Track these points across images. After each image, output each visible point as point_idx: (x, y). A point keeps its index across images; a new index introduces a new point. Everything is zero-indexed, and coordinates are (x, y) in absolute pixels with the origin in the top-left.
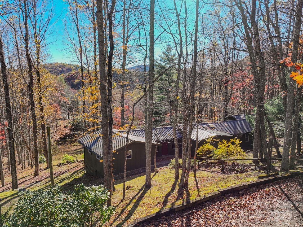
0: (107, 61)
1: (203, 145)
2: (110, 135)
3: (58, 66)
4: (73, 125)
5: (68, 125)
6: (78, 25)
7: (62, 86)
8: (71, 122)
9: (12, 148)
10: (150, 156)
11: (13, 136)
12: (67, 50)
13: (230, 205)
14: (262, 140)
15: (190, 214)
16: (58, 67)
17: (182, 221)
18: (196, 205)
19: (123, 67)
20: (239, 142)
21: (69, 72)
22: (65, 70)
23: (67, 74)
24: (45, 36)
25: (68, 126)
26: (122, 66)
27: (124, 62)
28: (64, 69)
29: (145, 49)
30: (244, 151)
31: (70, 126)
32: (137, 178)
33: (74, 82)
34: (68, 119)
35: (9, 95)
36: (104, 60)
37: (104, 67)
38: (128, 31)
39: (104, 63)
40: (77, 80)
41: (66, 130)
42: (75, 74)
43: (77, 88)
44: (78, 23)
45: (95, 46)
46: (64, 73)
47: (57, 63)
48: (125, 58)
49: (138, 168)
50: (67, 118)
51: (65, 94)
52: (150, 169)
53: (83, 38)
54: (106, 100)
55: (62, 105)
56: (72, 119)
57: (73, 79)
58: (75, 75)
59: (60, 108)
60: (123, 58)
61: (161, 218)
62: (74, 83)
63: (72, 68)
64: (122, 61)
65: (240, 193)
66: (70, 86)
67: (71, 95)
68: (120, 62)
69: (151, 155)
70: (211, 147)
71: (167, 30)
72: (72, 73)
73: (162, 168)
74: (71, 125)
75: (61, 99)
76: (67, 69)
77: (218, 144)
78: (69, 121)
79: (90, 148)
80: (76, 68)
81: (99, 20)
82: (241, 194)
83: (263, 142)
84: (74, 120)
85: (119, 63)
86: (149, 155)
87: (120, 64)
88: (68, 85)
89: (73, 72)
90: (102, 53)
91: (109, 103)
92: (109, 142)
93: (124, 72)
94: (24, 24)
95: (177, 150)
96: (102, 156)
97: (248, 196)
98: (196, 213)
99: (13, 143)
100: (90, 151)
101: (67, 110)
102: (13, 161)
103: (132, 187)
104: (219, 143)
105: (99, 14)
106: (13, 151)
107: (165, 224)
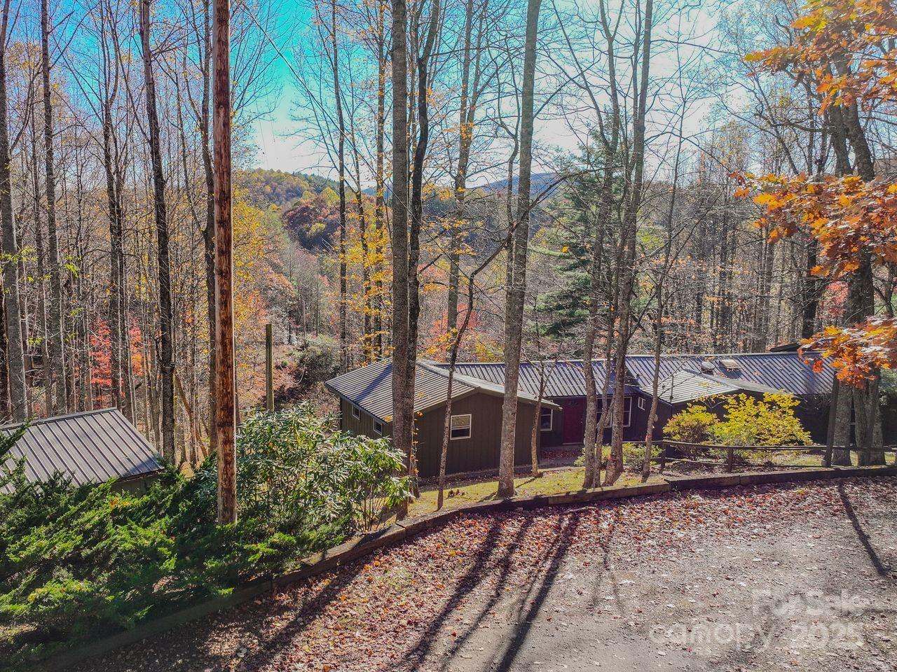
0: (412, 167)
1: (684, 411)
2: (410, 342)
3: (263, 179)
4: (301, 361)
5: (288, 360)
6: (336, 65)
7: (274, 242)
8: (298, 354)
9: (168, 386)
10: (513, 414)
11: (171, 356)
12: (302, 134)
13: (686, 508)
14: (864, 399)
15: (581, 512)
16: (262, 182)
17: (561, 521)
18: (602, 500)
19: (459, 181)
20: (792, 404)
21: (295, 200)
22: (281, 193)
23: (289, 205)
24: (247, 96)
25: (289, 364)
26: (455, 178)
27: (463, 167)
28: (278, 190)
29: (514, 133)
30: (804, 431)
31: (295, 364)
32: (481, 485)
33: (308, 229)
34: (286, 343)
35: (167, 253)
36: (406, 163)
37: (405, 180)
38: (477, 76)
39: (403, 172)
40: (319, 225)
41: (282, 375)
42: (312, 204)
43: (316, 248)
44: (336, 57)
45: (382, 121)
46: (278, 203)
47: (260, 171)
48: (464, 155)
49: (488, 468)
50: (285, 340)
51: (282, 265)
52: (511, 448)
53: (349, 99)
54: (404, 264)
55: (273, 299)
56: (301, 344)
57: (306, 222)
58: (311, 207)
59: (268, 307)
60: (461, 156)
61: (513, 510)
62: (308, 234)
63: (305, 185)
64: (456, 164)
65: (725, 491)
66: (297, 243)
67: (297, 270)
68: (451, 167)
69: (515, 410)
70: (706, 418)
71: (576, 80)
72: (303, 202)
73: (556, 469)
74: (298, 361)
75: (272, 281)
76: (288, 191)
77: (726, 407)
78: (289, 349)
79: (356, 403)
80: (319, 185)
81: (398, 68)
82: (725, 494)
83: (868, 403)
84: (305, 346)
85: (448, 169)
86: (510, 410)
87: (450, 173)
88: (293, 239)
89: (307, 199)
90: (400, 149)
91: (413, 265)
92: (409, 358)
93: (460, 197)
94: (202, 70)
95: (591, 409)
96: (389, 418)
97: (743, 498)
98: (597, 512)
99: (171, 376)
100: (357, 412)
101: (285, 315)
102: (169, 420)
103: (463, 494)
104: (728, 404)
105: (397, 54)
106: (170, 394)
107: (520, 521)
